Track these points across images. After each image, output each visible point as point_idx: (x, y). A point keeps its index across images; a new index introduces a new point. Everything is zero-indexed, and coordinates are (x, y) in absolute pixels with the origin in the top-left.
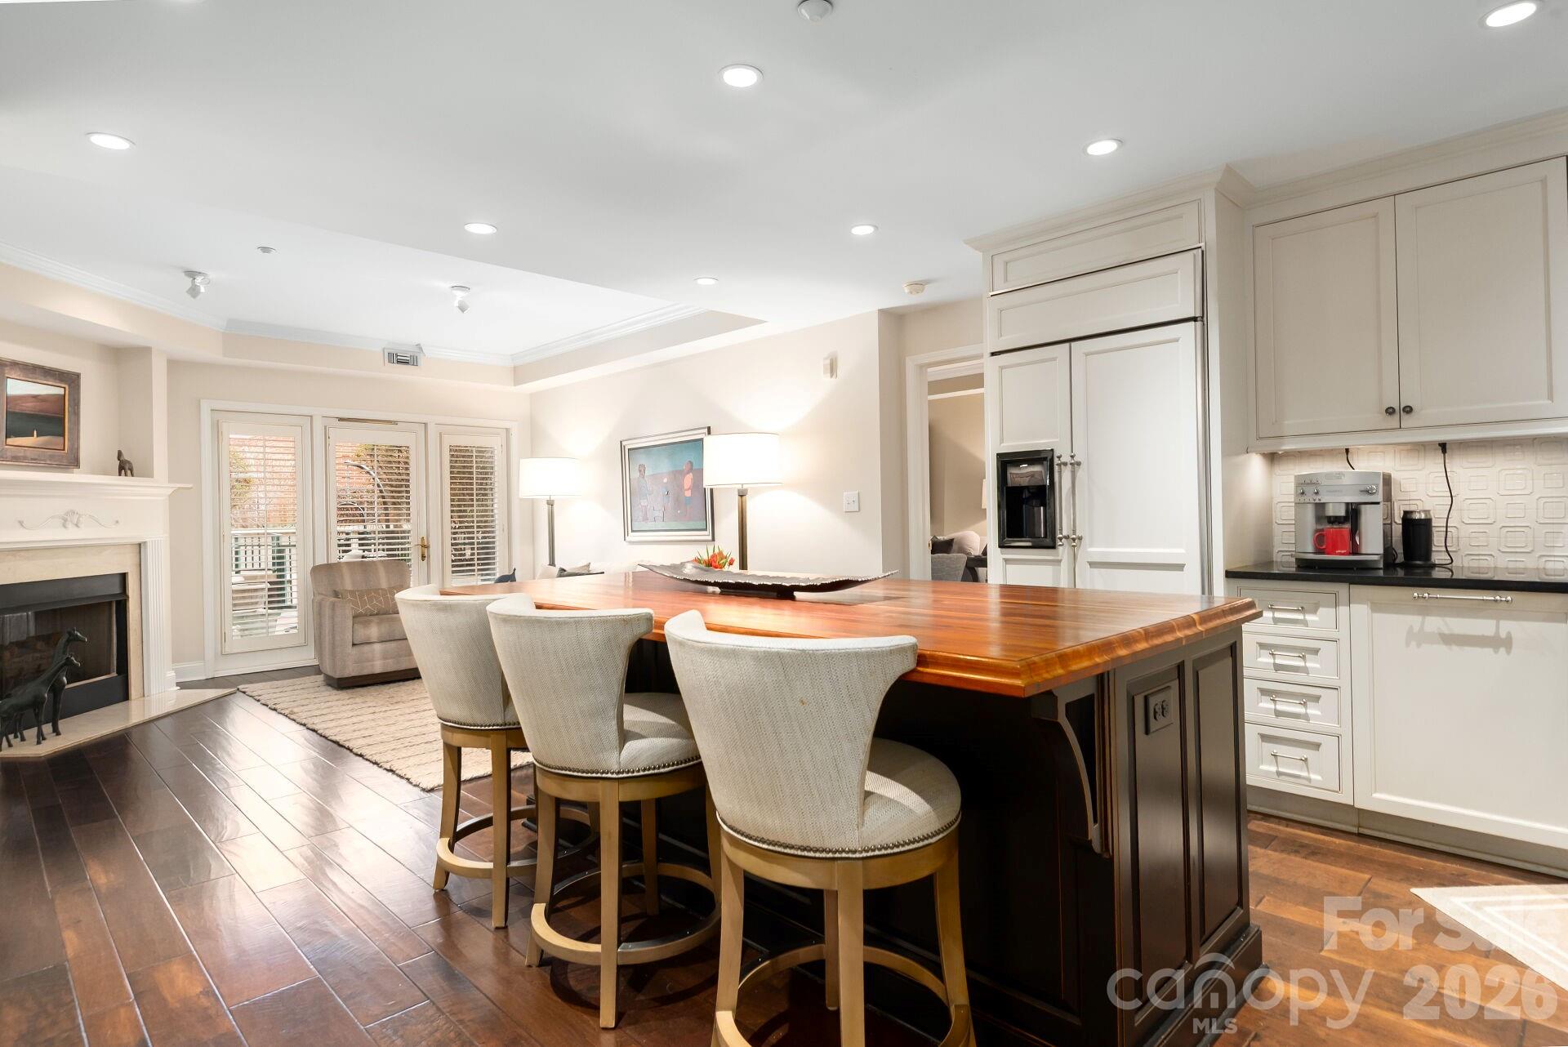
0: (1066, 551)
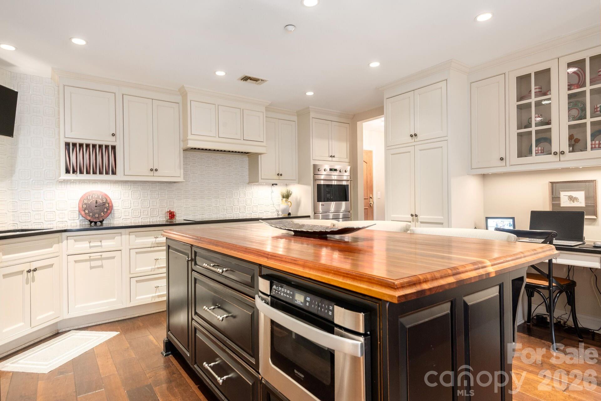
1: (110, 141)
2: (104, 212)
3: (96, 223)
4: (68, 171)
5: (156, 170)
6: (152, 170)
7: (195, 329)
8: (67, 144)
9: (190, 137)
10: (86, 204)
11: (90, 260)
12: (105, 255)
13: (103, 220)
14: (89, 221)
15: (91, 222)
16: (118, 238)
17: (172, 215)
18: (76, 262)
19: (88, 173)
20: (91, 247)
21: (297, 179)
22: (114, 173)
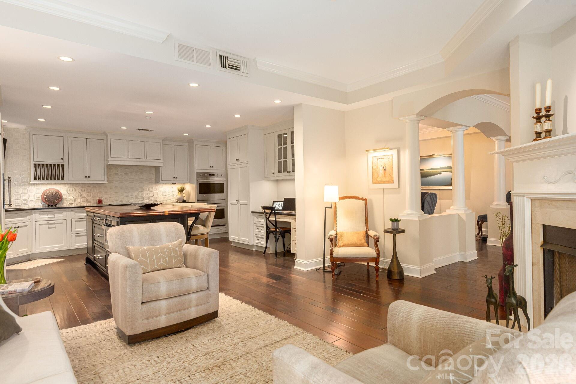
1: (60, 162)
2: (57, 200)
3: (52, 206)
4: (35, 179)
5: (89, 177)
6: (86, 177)
7: (95, 246)
8: (35, 165)
9: (110, 159)
10: (46, 196)
11: (48, 224)
12: (56, 222)
13: (56, 204)
14: (48, 205)
15: (49, 205)
16: (64, 213)
17: (100, 202)
18: (40, 225)
19: (47, 179)
20: (48, 217)
21: (188, 180)
22: (63, 179)
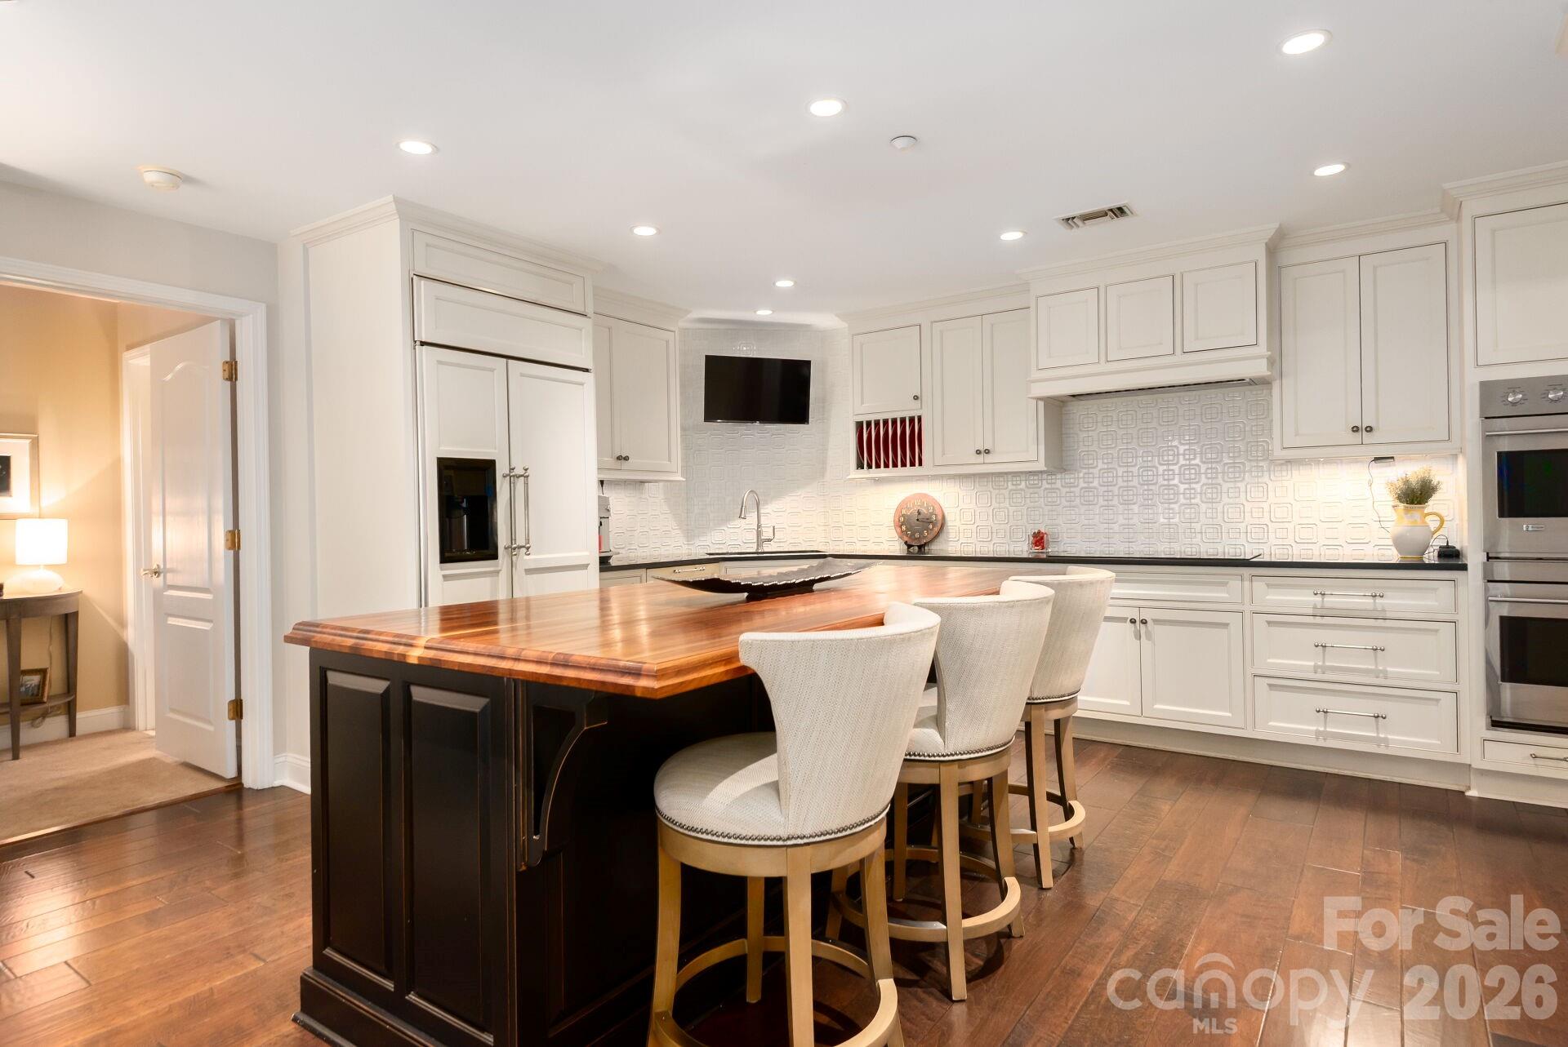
0: (505, 562)
1: (913, 410)
2: (928, 529)
3: (918, 548)
4: (861, 465)
8: (859, 427)
9: (1033, 376)
10: (903, 515)
14: (906, 543)
15: (909, 546)
17: (1037, 542)
22: (920, 463)
